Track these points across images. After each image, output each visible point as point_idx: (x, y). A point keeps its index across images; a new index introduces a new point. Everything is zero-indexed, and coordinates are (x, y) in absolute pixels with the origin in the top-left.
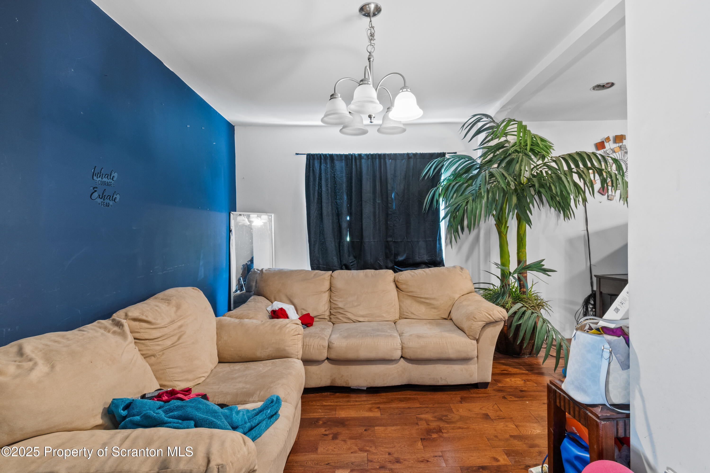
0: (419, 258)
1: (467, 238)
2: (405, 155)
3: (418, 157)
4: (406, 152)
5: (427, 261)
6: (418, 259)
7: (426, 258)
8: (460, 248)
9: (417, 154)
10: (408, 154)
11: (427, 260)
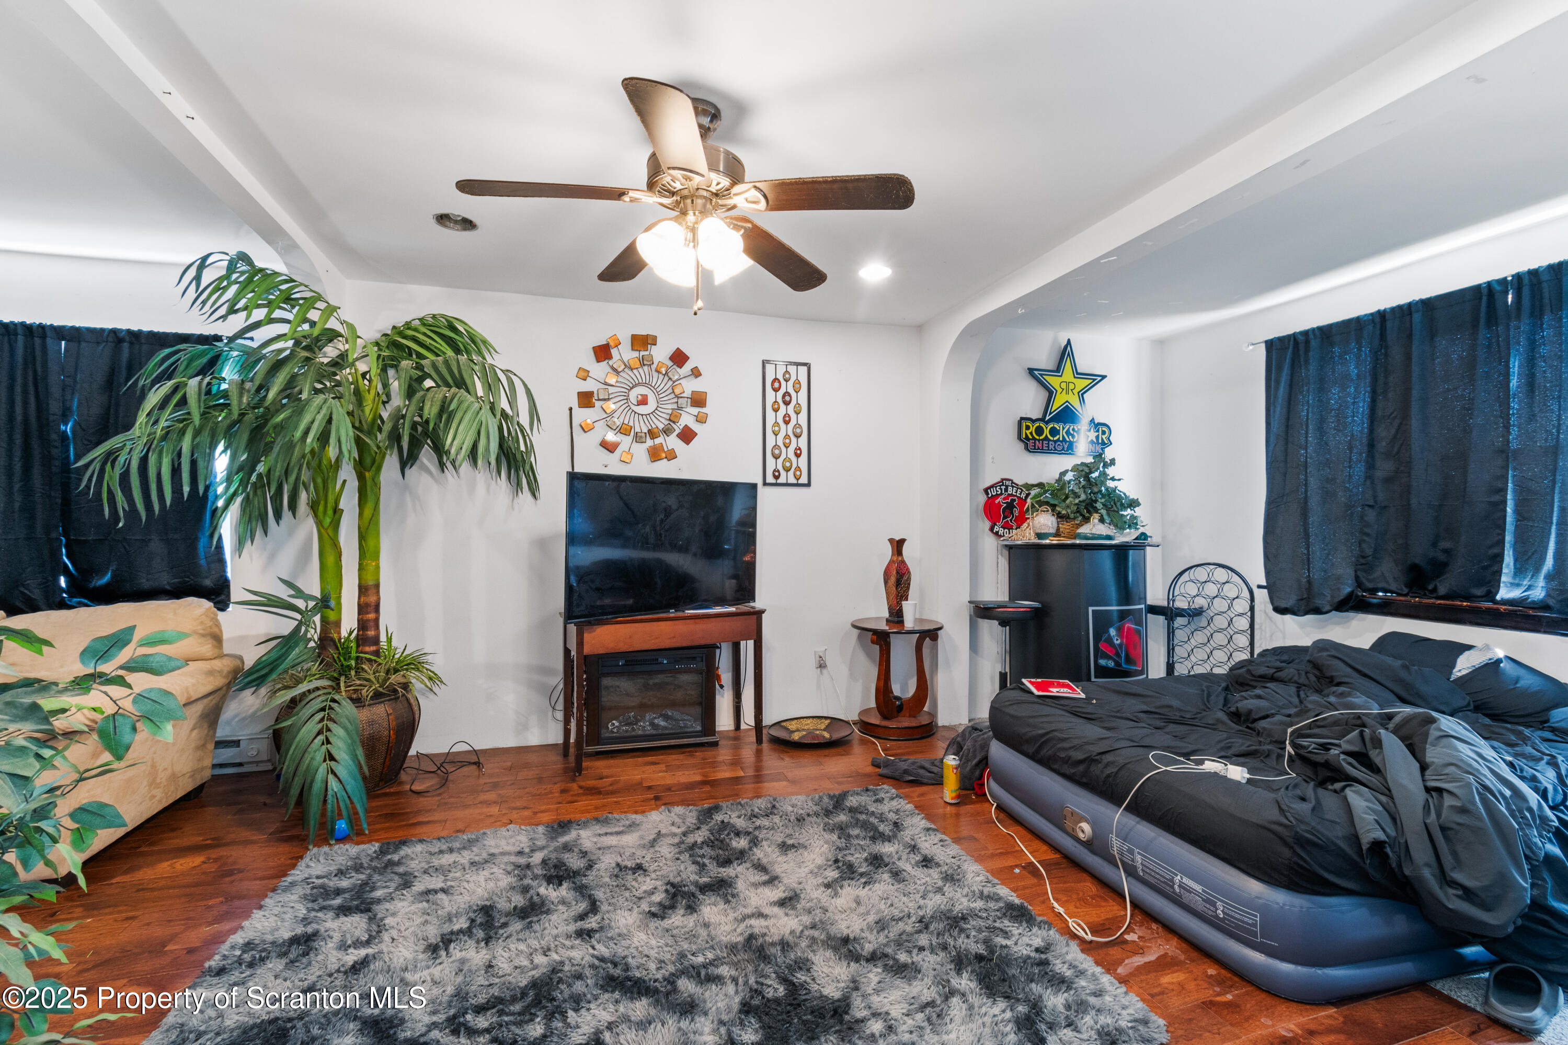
0: (148, 580)
1: (291, 532)
2: (106, 333)
3: (143, 341)
4: (109, 325)
5: (168, 587)
6: (145, 583)
7: (165, 580)
8: (272, 557)
9: (140, 332)
10: (114, 332)
11: (168, 583)
